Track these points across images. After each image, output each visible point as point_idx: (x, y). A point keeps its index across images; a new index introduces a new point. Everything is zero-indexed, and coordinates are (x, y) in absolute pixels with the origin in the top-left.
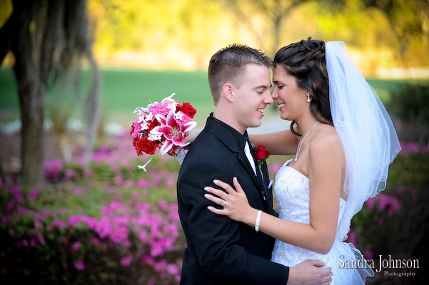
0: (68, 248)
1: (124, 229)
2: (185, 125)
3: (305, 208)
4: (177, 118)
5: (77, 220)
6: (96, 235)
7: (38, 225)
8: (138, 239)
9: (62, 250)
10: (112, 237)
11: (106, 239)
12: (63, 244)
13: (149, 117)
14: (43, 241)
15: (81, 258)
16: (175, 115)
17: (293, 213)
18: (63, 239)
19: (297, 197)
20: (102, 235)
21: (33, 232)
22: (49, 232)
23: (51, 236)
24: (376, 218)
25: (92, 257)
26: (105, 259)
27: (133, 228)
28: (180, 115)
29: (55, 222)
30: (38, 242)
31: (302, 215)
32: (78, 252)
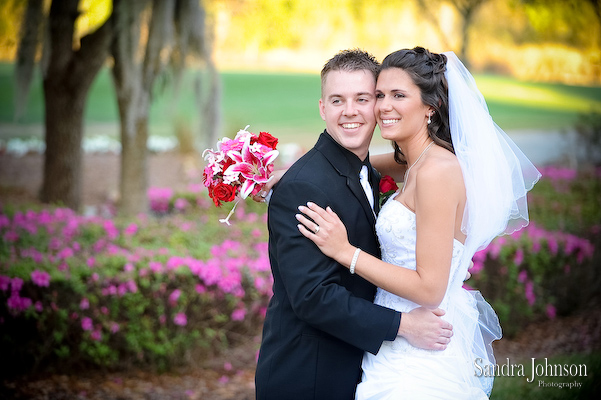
0: (165, 297)
1: (236, 275)
2: (265, 157)
3: (411, 252)
4: (254, 150)
5: (178, 262)
6: (201, 282)
7: (130, 268)
8: (253, 287)
9: (159, 300)
10: (222, 283)
11: (214, 287)
12: (159, 292)
13: (221, 158)
14: (134, 288)
15: (182, 309)
16: (251, 147)
17: (398, 258)
18: (159, 287)
19: (403, 238)
20: (209, 282)
21: (122, 277)
22: (142, 277)
23: (145, 283)
24: (561, 264)
25: (196, 309)
26: (213, 311)
27: (248, 273)
28: (257, 147)
29: (151, 265)
30: (128, 290)
31: (409, 260)
32: (179, 303)
